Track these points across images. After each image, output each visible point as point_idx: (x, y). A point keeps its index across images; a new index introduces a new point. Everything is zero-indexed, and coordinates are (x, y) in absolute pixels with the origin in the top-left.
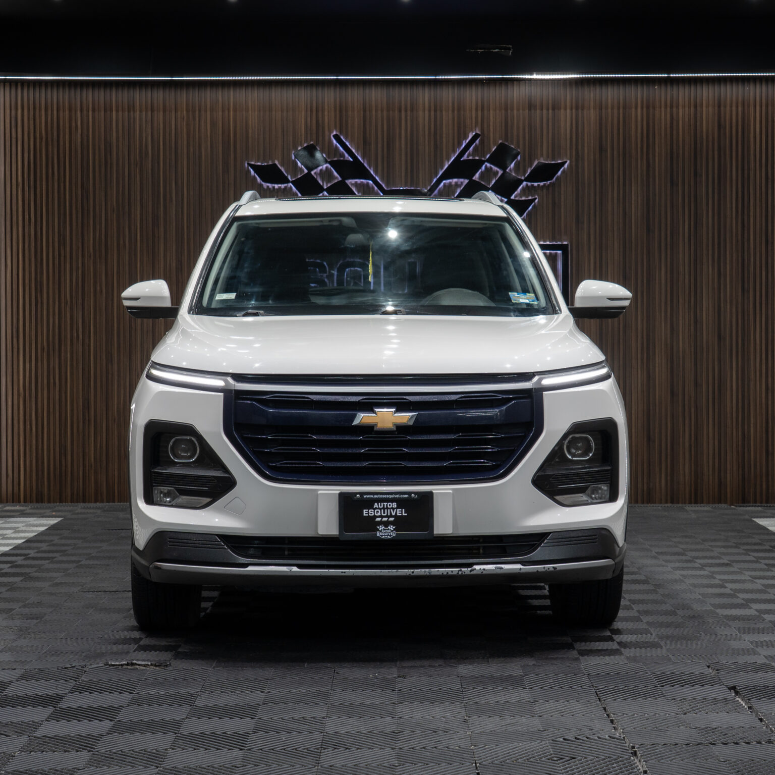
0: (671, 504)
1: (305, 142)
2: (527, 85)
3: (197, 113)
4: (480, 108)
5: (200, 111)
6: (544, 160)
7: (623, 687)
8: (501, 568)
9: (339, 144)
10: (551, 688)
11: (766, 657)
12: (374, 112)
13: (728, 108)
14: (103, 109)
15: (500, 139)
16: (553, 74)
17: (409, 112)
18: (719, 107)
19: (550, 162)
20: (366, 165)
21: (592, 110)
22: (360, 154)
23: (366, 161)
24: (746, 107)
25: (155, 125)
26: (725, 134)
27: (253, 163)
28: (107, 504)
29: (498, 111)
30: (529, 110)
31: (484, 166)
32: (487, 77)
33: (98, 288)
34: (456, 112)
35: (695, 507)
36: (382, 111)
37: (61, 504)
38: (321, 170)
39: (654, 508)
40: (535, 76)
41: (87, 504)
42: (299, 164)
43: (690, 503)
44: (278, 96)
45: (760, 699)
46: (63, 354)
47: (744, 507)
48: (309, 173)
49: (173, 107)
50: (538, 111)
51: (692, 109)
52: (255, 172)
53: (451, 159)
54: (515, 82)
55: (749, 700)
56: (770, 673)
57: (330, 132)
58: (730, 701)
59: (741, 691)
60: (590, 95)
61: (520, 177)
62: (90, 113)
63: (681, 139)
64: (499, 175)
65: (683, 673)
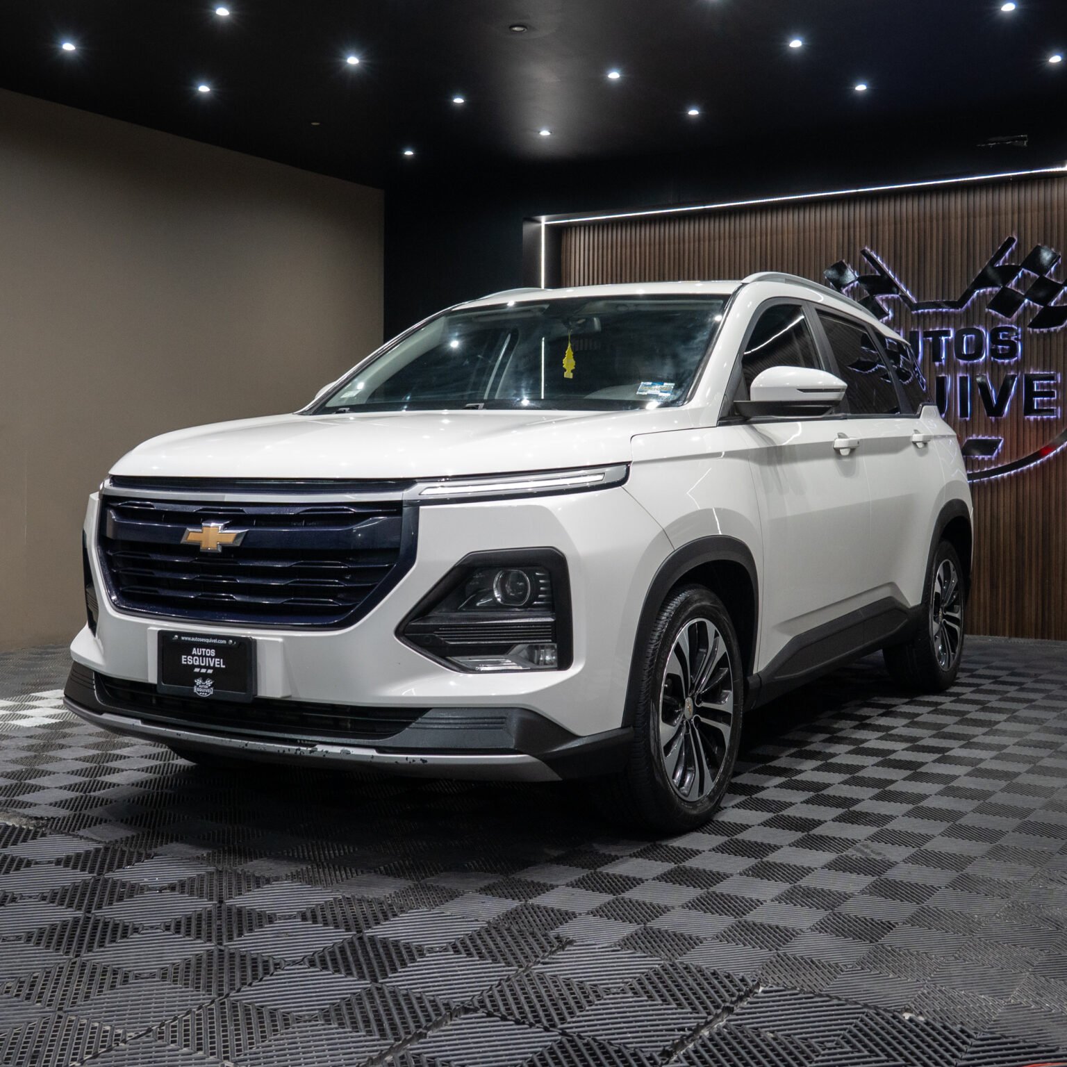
1: (836, 260)
4: (1016, 211)
8: (348, 753)
9: (868, 260)
15: (1038, 242)
17: (940, 222)
20: (897, 279)
29: (1036, 213)
31: (1021, 272)
32: (1013, 174)
34: (991, 217)
36: (913, 223)
38: (851, 288)
61: (1060, 282)
64: (1036, 280)
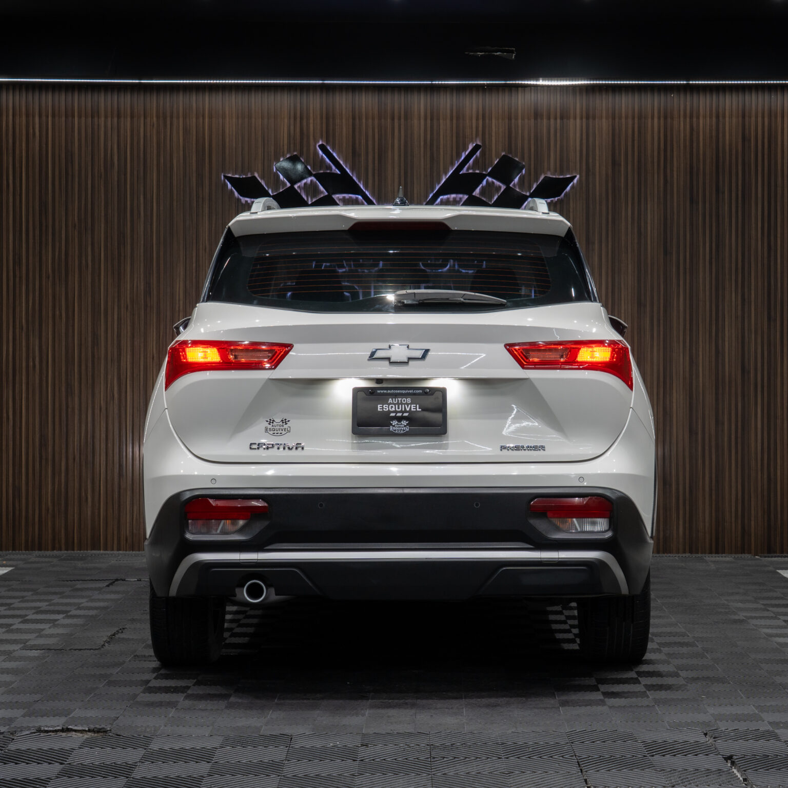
0: (690, 554)
1: (287, 153)
2: (533, 91)
3: (168, 119)
4: (481, 117)
5: (172, 117)
6: (551, 175)
7: (609, 756)
9: (325, 155)
10: (529, 757)
11: (770, 723)
12: (364, 121)
13: (753, 119)
14: (64, 114)
15: (502, 151)
16: (561, 80)
17: (402, 120)
18: (744, 117)
19: (557, 177)
20: (355, 178)
21: (604, 120)
22: (348, 166)
23: (355, 174)
24: (773, 118)
25: (122, 132)
26: (750, 147)
27: (230, 175)
28: (66, 552)
29: (500, 121)
30: (535, 119)
31: (485, 180)
32: (488, 82)
33: (57, 313)
34: (454, 121)
35: (715, 557)
36: (373, 119)
37: (14, 552)
38: (305, 184)
39: (672, 558)
40: (541, 82)
41: (43, 552)
42: (281, 177)
43: (711, 553)
44: (257, 101)
45: (756, 770)
46: (17, 386)
47: (769, 557)
48: (292, 187)
49: (142, 113)
50: (545, 121)
51: (714, 119)
52: (232, 185)
53: (448, 172)
54: (520, 89)
55: (745, 771)
56: (772, 741)
57: (316, 141)
58: (724, 772)
59: (737, 761)
60: (603, 103)
61: (524, 193)
62: (50, 118)
63: (701, 152)
64: (502, 190)
65: (676, 741)
